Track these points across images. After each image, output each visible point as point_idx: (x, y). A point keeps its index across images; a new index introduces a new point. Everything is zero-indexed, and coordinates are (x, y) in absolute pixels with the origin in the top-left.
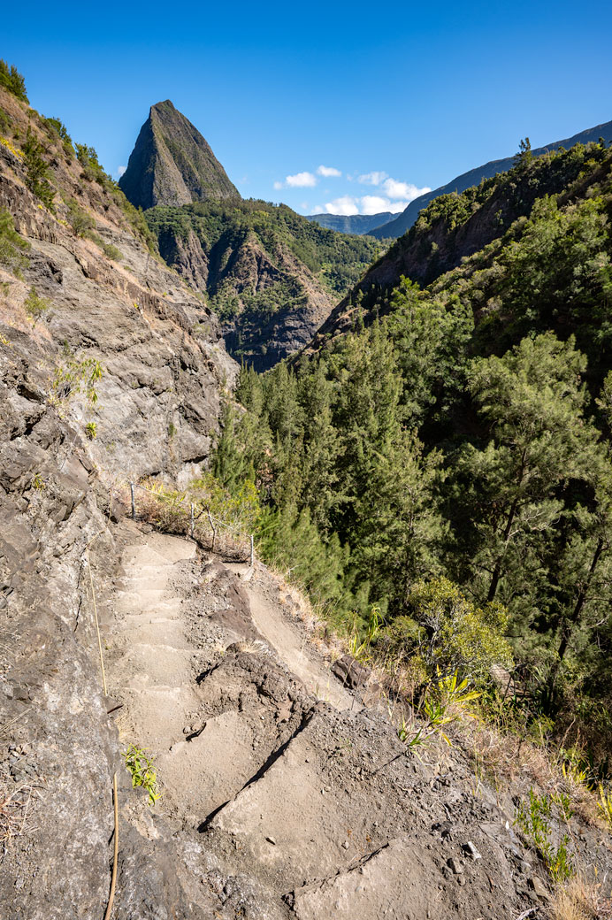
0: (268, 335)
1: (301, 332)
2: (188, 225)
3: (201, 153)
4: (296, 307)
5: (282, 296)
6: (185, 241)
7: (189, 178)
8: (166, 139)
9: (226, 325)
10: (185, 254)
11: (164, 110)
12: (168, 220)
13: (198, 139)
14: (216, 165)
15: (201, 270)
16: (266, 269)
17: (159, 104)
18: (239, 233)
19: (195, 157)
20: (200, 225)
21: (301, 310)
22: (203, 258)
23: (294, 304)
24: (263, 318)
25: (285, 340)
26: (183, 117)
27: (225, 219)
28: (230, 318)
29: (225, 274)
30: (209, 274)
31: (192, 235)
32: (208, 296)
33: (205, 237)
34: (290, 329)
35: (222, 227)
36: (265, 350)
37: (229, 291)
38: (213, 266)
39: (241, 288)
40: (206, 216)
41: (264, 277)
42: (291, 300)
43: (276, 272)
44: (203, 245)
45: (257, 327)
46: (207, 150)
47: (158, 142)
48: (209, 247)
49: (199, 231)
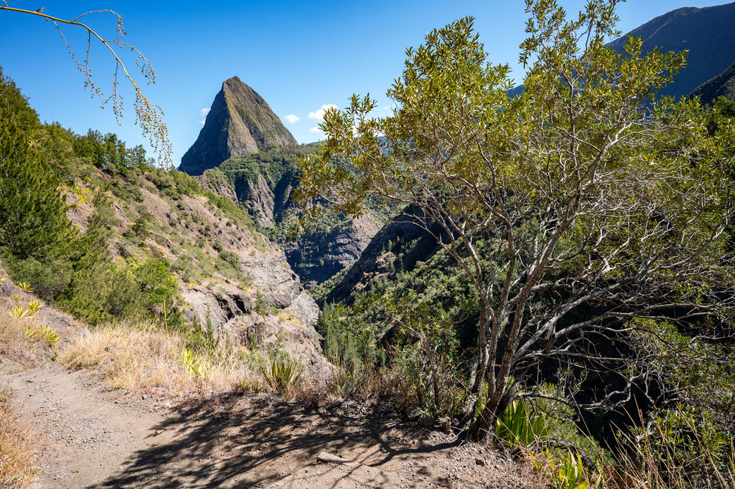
0: (324, 250)
1: (349, 247)
2: (256, 171)
3: (262, 110)
4: (344, 228)
5: (333, 220)
6: (255, 183)
7: (254, 131)
8: (236, 107)
9: (291, 245)
10: (255, 193)
11: (234, 83)
12: (241, 168)
13: (259, 100)
14: (273, 117)
15: (268, 203)
16: (319, 200)
17: (229, 80)
18: (297, 174)
19: (258, 113)
20: (266, 169)
21: (348, 231)
22: (269, 193)
23: (342, 226)
24: (320, 237)
25: (338, 253)
26: (247, 86)
27: (284, 163)
28: (294, 240)
29: (287, 205)
30: (275, 206)
31: (260, 178)
32: (275, 223)
33: (270, 178)
34: (341, 245)
35: (282, 168)
36: (322, 262)
37: (292, 219)
38: (278, 199)
39: (300, 215)
40: (270, 162)
41: (318, 206)
42: (340, 223)
43: (327, 202)
44: (269, 184)
45: (315, 245)
46: (267, 108)
47: (230, 110)
48: (274, 185)
49: (265, 174)
